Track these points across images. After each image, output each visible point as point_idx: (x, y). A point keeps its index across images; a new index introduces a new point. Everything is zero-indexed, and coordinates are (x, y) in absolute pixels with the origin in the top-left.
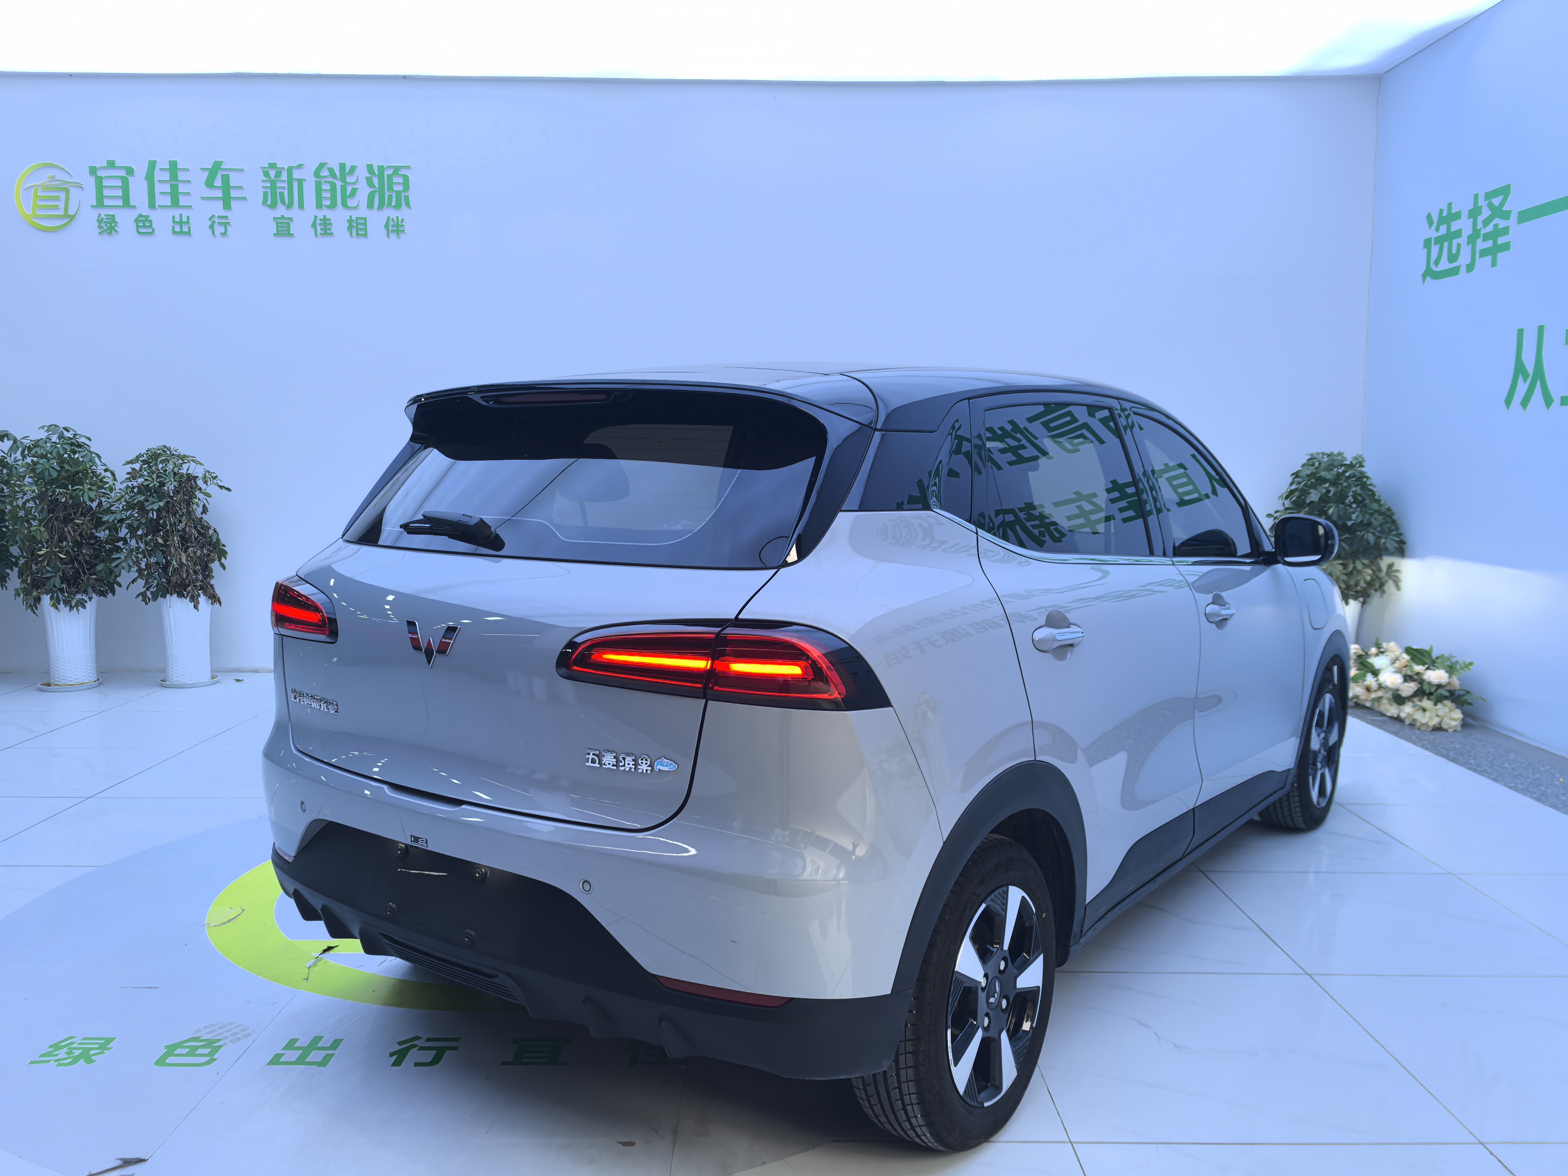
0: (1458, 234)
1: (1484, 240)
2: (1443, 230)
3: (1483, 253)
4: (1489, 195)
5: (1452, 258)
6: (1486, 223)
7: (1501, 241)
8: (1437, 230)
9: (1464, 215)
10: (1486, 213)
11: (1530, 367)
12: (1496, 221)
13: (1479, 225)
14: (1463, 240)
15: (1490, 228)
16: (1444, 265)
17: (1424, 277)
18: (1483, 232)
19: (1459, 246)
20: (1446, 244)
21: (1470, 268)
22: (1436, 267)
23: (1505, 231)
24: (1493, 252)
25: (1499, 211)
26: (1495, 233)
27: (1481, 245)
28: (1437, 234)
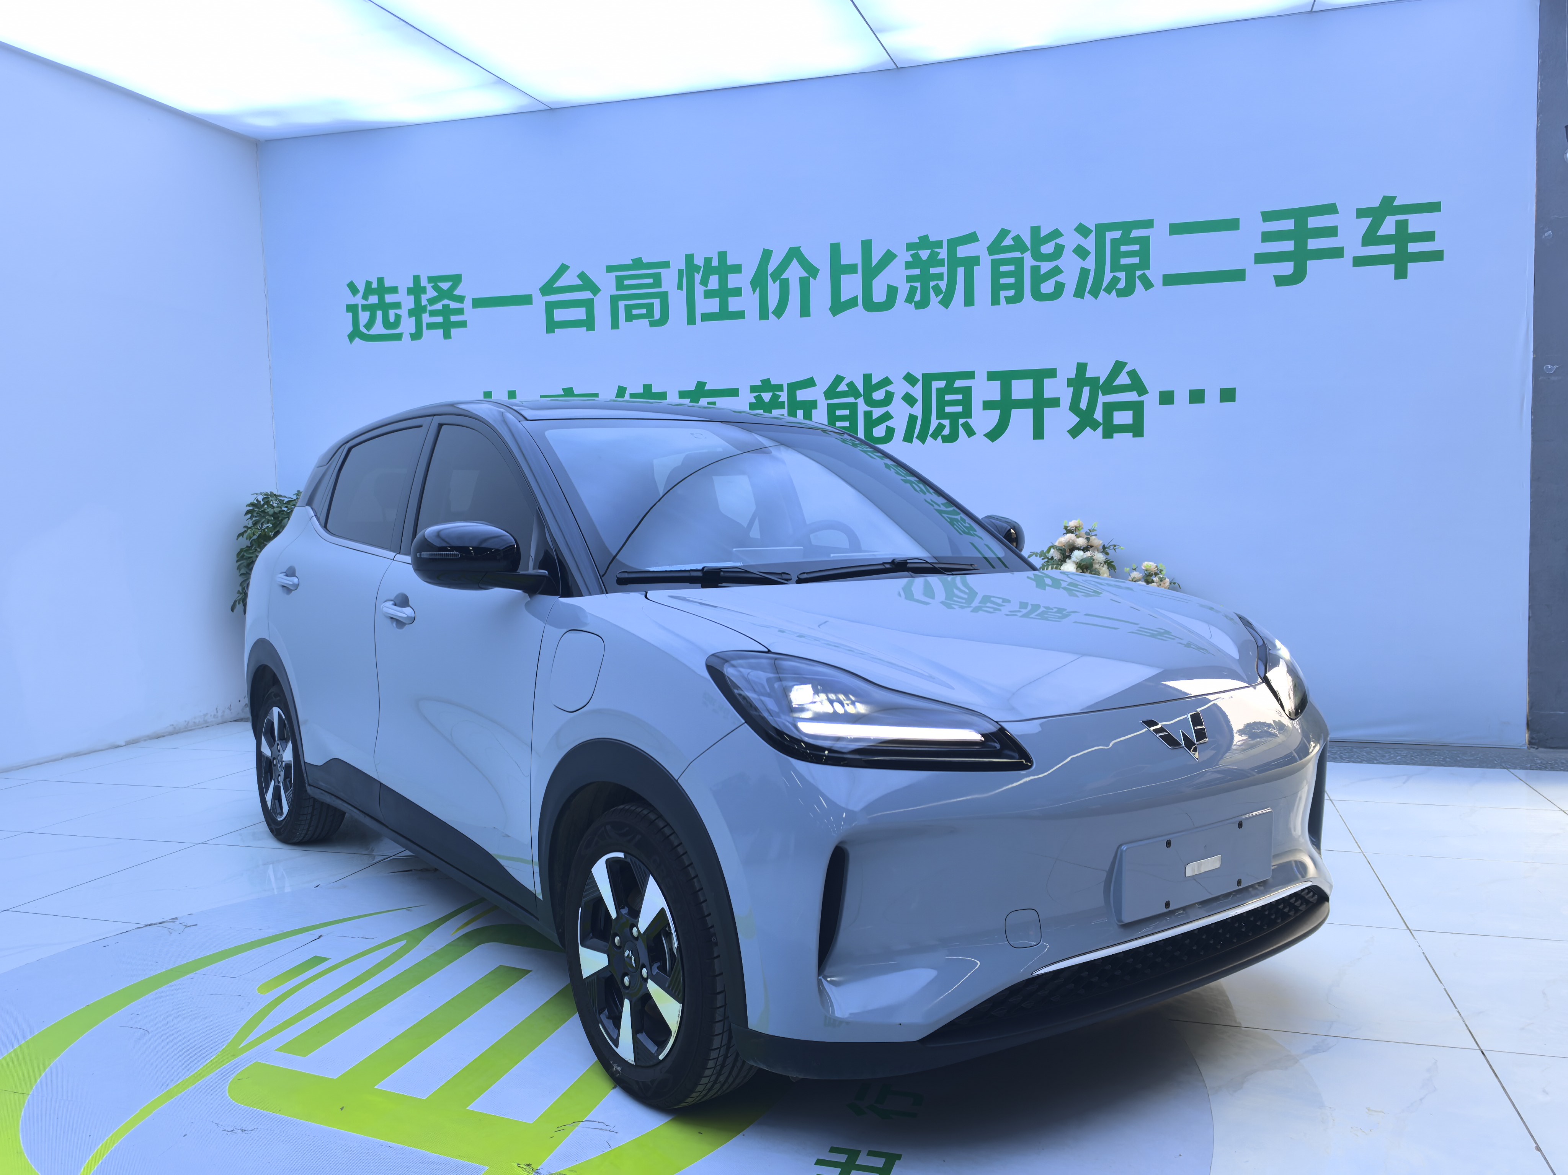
1: (430, 316)
2: (373, 299)
3: (431, 326)
4: (434, 280)
5: (391, 325)
6: (432, 301)
7: (455, 318)
8: (365, 297)
9: (402, 291)
10: (431, 293)
12: (446, 302)
13: (424, 302)
14: (403, 312)
15: (438, 306)
16: (378, 330)
17: (351, 337)
18: (429, 308)
19: (398, 317)
20: (379, 313)
21: (417, 335)
22: (367, 330)
23: (460, 311)
24: (446, 326)
25: (449, 294)
26: (446, 312)
27: (426, 318)
28: (365, 302)
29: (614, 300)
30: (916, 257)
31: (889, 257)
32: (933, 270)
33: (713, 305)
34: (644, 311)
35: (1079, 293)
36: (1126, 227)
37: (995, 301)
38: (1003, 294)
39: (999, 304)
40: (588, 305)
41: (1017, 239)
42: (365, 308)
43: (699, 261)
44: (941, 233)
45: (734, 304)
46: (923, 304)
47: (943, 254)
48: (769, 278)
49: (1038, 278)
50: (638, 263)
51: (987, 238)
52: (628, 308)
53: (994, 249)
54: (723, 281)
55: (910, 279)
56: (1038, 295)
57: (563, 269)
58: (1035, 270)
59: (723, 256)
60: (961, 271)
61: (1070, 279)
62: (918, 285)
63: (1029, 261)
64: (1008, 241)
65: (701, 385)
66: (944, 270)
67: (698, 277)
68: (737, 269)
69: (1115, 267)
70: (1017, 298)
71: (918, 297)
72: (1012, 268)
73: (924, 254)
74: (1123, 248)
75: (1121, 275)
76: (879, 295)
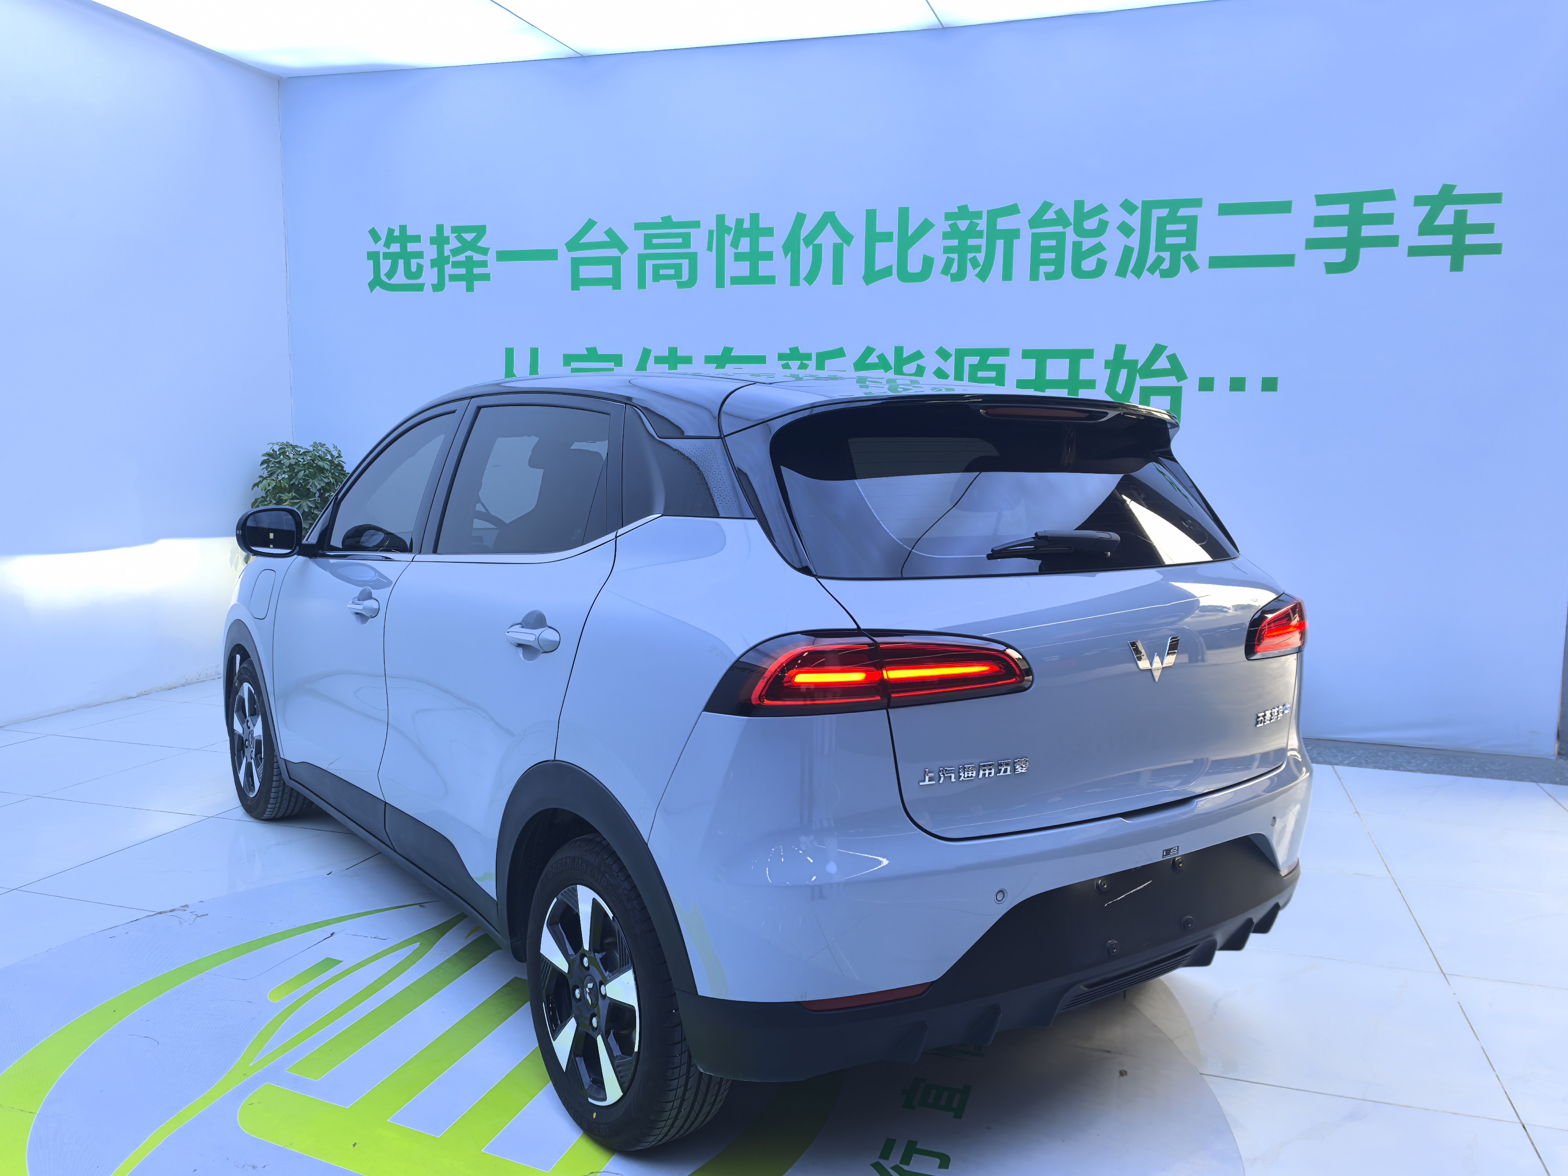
1: (453, 267)
2: (395, 248)
3: (453, 278)
4: (458, 230)
5: (412, 275)
6: (455, 252)
7: (478, 271)
8: (387, 245)
9: (425, 240)
10: (454, 244)
12: (469, 253)
13: (447, 253)
15: (461, 258)
16: (399, 279)
17: (372, 285)
19: (420, 267)
20: (401, 262)
21: (439, 287)
22: (389, 281)
23: (484, 264)
24: (468, 279)
25: (472, 246)
26: (469, 263)
27: (449, 270)
28: (387, 250)
29: (642, 259)
30: (954, 227)
31: (926, 226)
32: (971, 242)
33: (743, 269)
34: (672, 272)
35: (1121, 272)
36: (1174, 205)
37: (1034, 276)
38: (1043, 269)
39: (1037, 279)
40: (615, 263)
41: (1060, 213)
42: (387, 256)
43: (730, 222)
44: (981, 204)
45: (764, 268)
46: (959, 276)
47: (982, 225)
48: (802, 243)
49: (1079, 255)
50: (667, 222)
51: (1028, 210)
52: (656, 268)
53: (1035, 221)
54: (754, 244)
55: (947, 250)
56: (1078, 272)
57: (590, 224)
58: (1077, 245)
59: (754, 218)
60: (1000, 244)
61: (1112, 256)
62: (955, 256)
63: (1071, 236)
64: (1050, 215)
65: (727, 350)
66: (983, 242)
67: (728, 239)
68: (769, 232)
69: (1160, 246)
70: (1056, 275)
71: (954, 269)
72: (1053, 243)
73: (963, 225)
74: (1170, 227)
75: (1166, 255)
76: (914, 266)
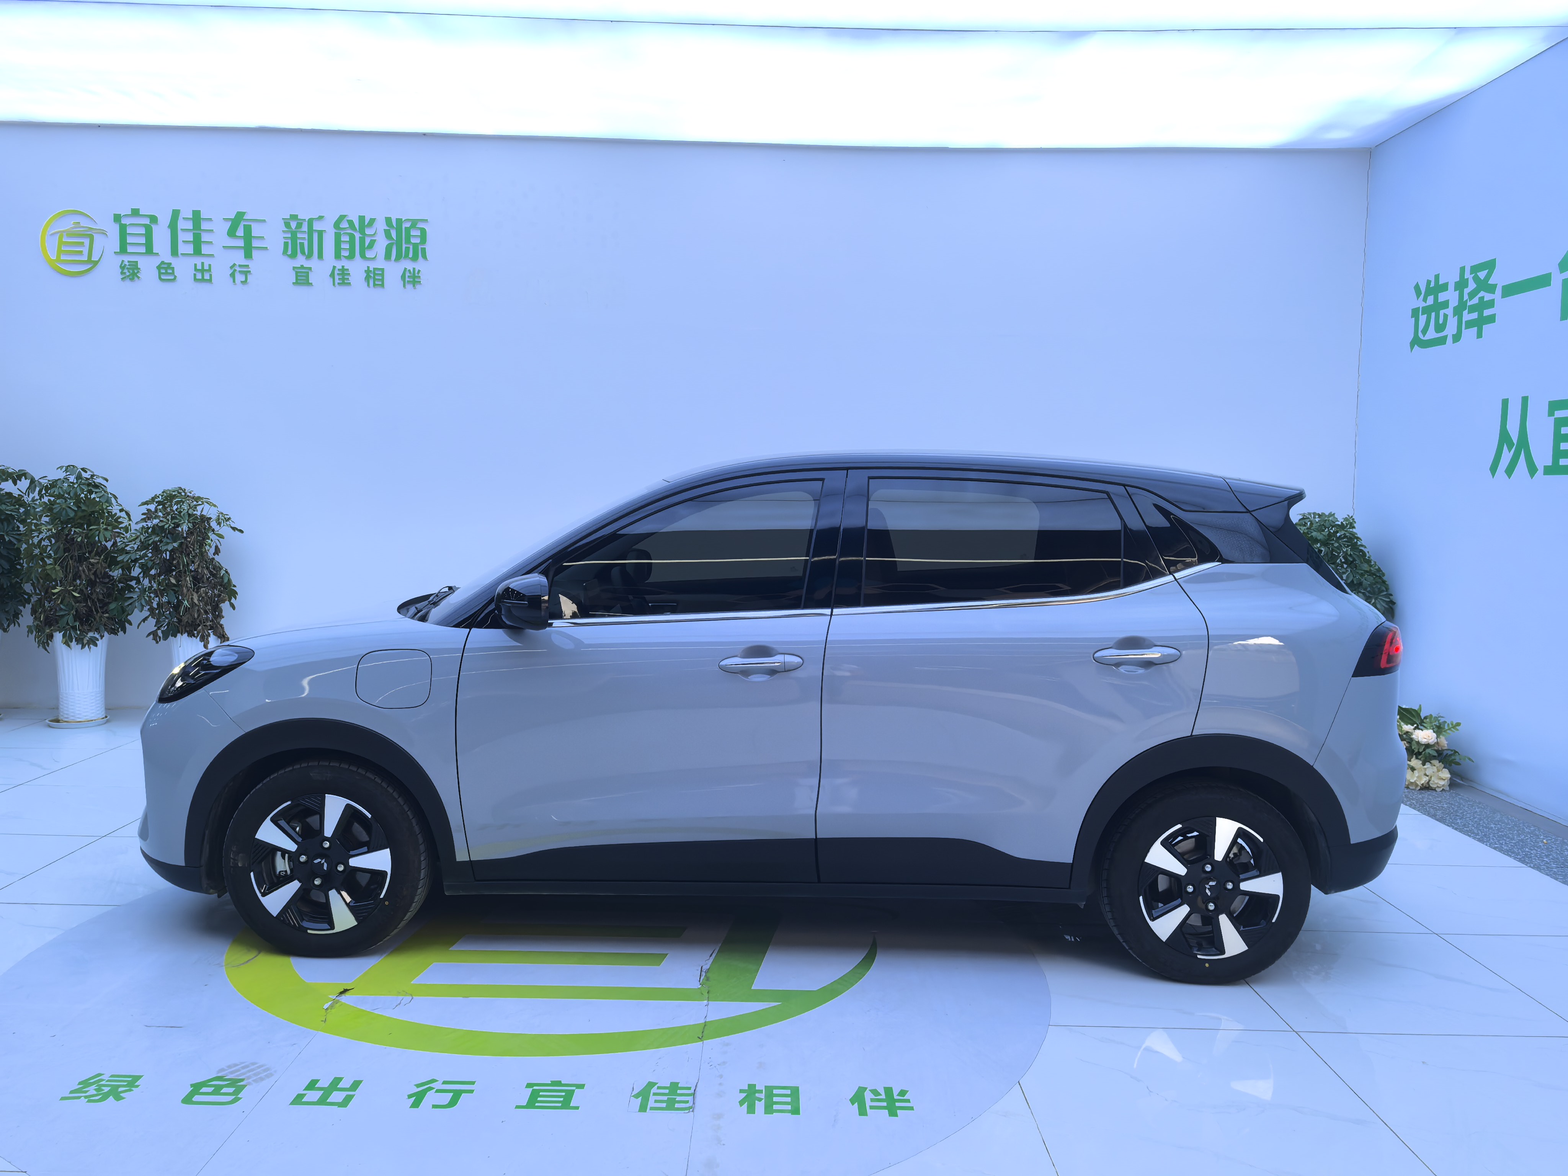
0: (1445, 304)
1: (1470, 312)
2: (1430, 300)
3: (1470, 324)
4: (1475, 269)
5: (1440, 328)
6: (1472, 295)
7: (1486, 313)
8: (1425, 300)
9: (1451, 287)
10: (1472, 286)
11: (1515, 437)
12: (1482, 294)
13: (1466, 297)
14: (1449, 311)
15: (1475, 301)
16: (1431, 334)
17: (1412, 345)
18: (1469, 304)
19: (1446, 316)
20: (1433, 314)
21: (1457, 338)
22: (1424, 337)
23: (1491, 303)
24: (1479, 324)
25: (1485, 285)
26: (1481, 305)
27: (1467, 316)
28: (1424, 305)
42: (1424, 311)
